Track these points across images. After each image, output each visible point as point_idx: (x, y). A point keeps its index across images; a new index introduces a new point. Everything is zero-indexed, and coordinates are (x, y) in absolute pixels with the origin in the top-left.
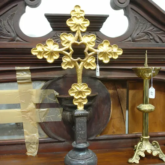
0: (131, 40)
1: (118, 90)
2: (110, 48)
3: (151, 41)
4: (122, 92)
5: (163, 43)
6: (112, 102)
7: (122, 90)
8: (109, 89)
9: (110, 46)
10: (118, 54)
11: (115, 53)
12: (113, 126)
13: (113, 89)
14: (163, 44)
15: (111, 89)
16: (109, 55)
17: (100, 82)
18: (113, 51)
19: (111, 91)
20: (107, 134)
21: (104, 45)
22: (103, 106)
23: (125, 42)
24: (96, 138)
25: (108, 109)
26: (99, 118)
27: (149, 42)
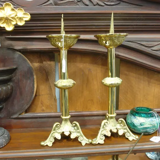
0: (53, 3)
1: (44, 63)
2: (14, 12)
3: (79, 3)
4: (50, 65)
5: (94, 5)
6: (35, 77)
7: (49, 63)
8: (34, 62)
9: (13, 10)
10: (25, 19)
11: (21, 19)
12: (42, 104)
13: (38, 62)
14: (95, 7)
15: (36, 62)
16: (13, 21)
17: (20, 53)
18: (17, 16)
19: (36, 65)
20: (36, 112)
21: (5, 9)
22: (24, 81)
23: (45, 6)
24: (20, 116)
25: (31, 85)
26: (21, 94)
27: (75, 5)
